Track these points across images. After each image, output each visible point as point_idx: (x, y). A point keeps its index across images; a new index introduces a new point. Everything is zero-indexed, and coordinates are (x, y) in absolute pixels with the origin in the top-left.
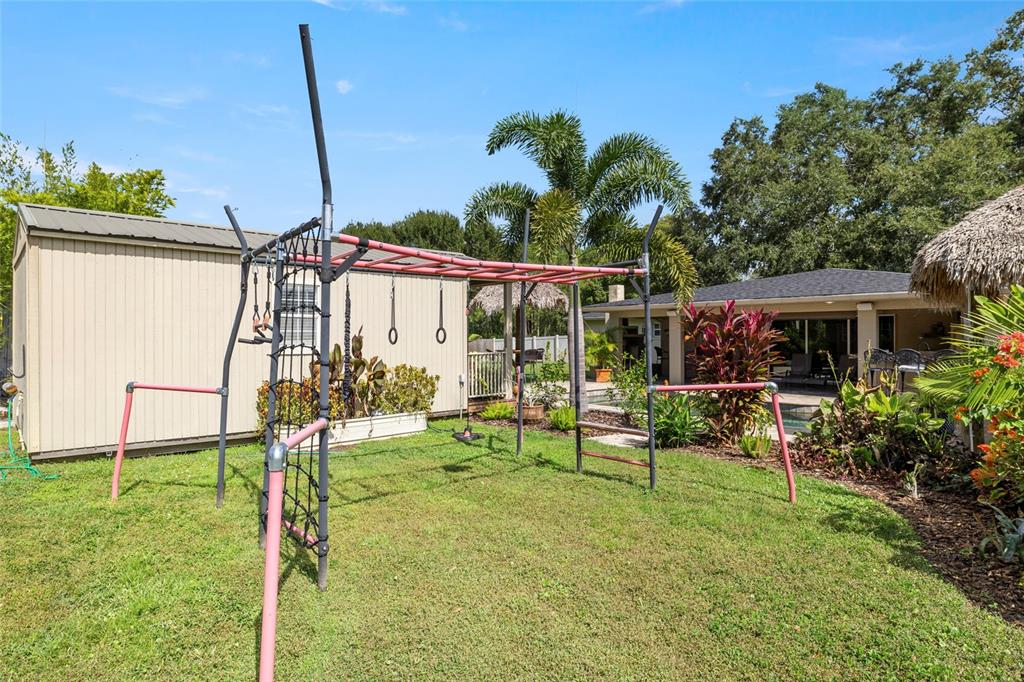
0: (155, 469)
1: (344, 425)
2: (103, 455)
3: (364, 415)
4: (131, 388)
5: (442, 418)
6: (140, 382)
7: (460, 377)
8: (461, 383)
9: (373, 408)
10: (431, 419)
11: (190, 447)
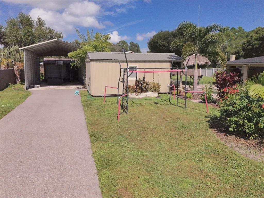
0: (109, 99)
1: (140, 94)
2: (102, 96)
3: (145, 92)
4: (106, 87)
5: (163, 93)
6: (107, 86)
7: (168, 85)
8: (168, 86)
9: (147, 91)
10: (159, 94)
11: (114, 96)
